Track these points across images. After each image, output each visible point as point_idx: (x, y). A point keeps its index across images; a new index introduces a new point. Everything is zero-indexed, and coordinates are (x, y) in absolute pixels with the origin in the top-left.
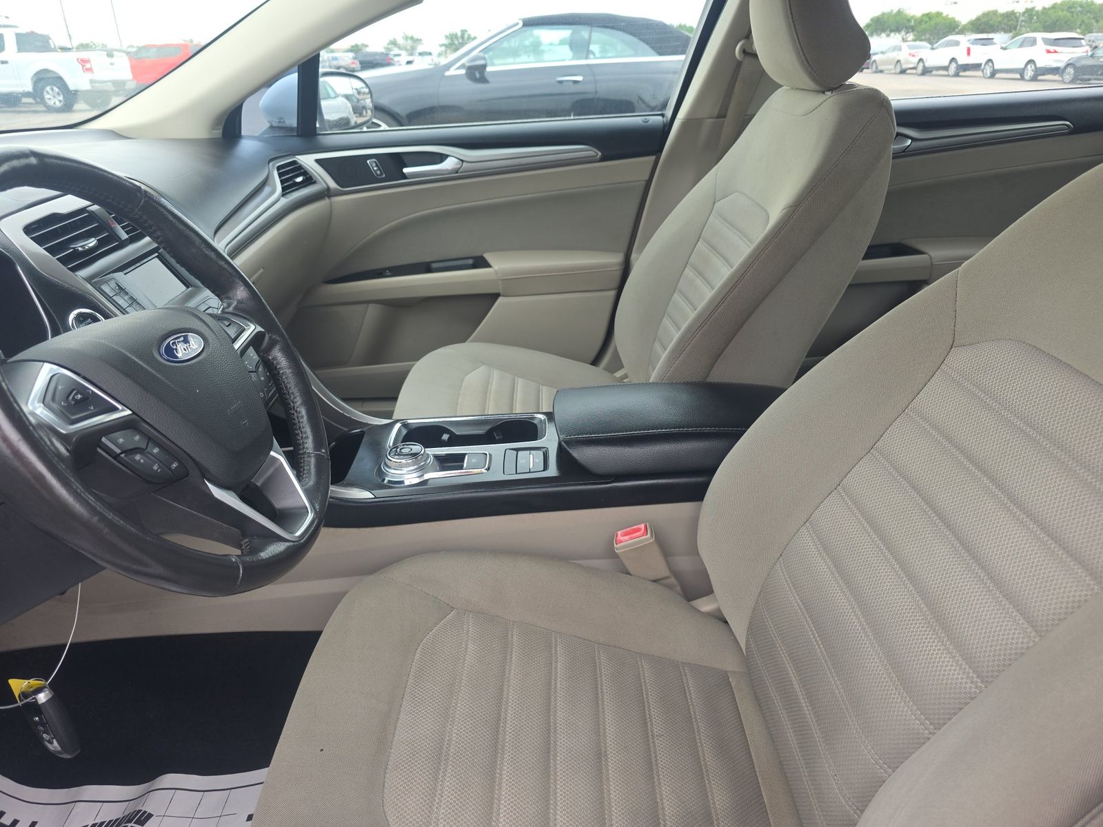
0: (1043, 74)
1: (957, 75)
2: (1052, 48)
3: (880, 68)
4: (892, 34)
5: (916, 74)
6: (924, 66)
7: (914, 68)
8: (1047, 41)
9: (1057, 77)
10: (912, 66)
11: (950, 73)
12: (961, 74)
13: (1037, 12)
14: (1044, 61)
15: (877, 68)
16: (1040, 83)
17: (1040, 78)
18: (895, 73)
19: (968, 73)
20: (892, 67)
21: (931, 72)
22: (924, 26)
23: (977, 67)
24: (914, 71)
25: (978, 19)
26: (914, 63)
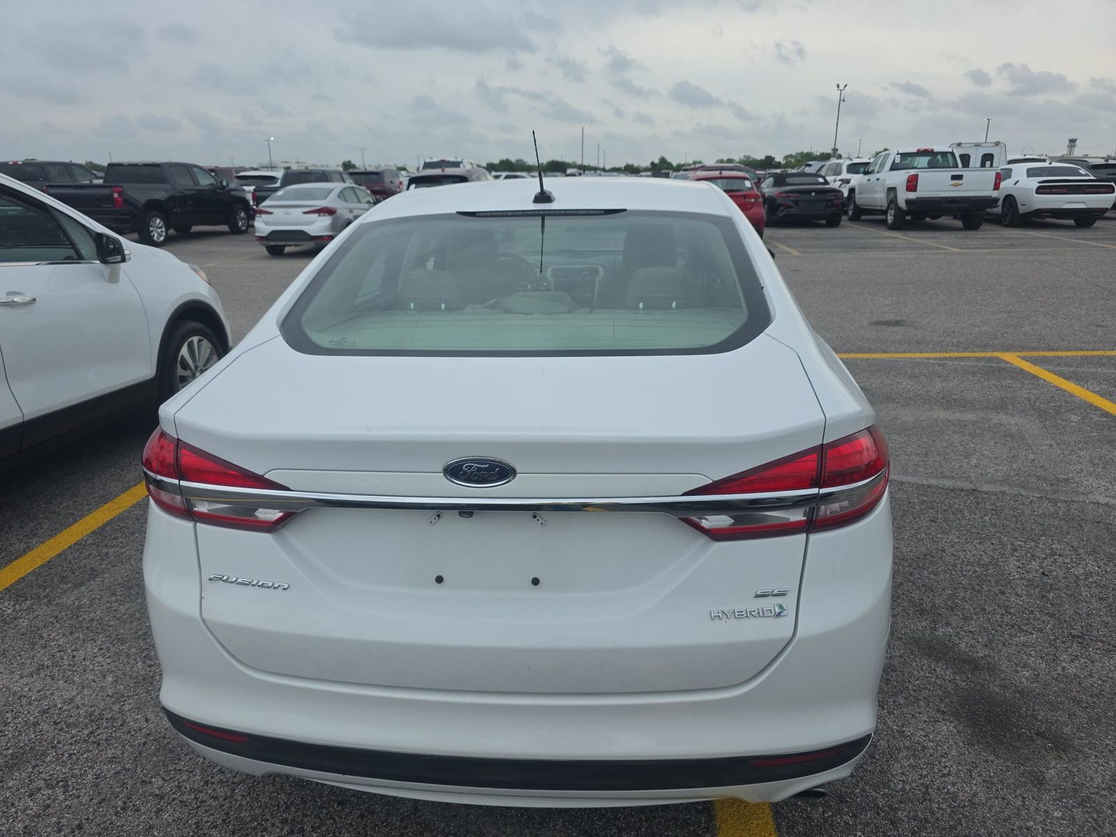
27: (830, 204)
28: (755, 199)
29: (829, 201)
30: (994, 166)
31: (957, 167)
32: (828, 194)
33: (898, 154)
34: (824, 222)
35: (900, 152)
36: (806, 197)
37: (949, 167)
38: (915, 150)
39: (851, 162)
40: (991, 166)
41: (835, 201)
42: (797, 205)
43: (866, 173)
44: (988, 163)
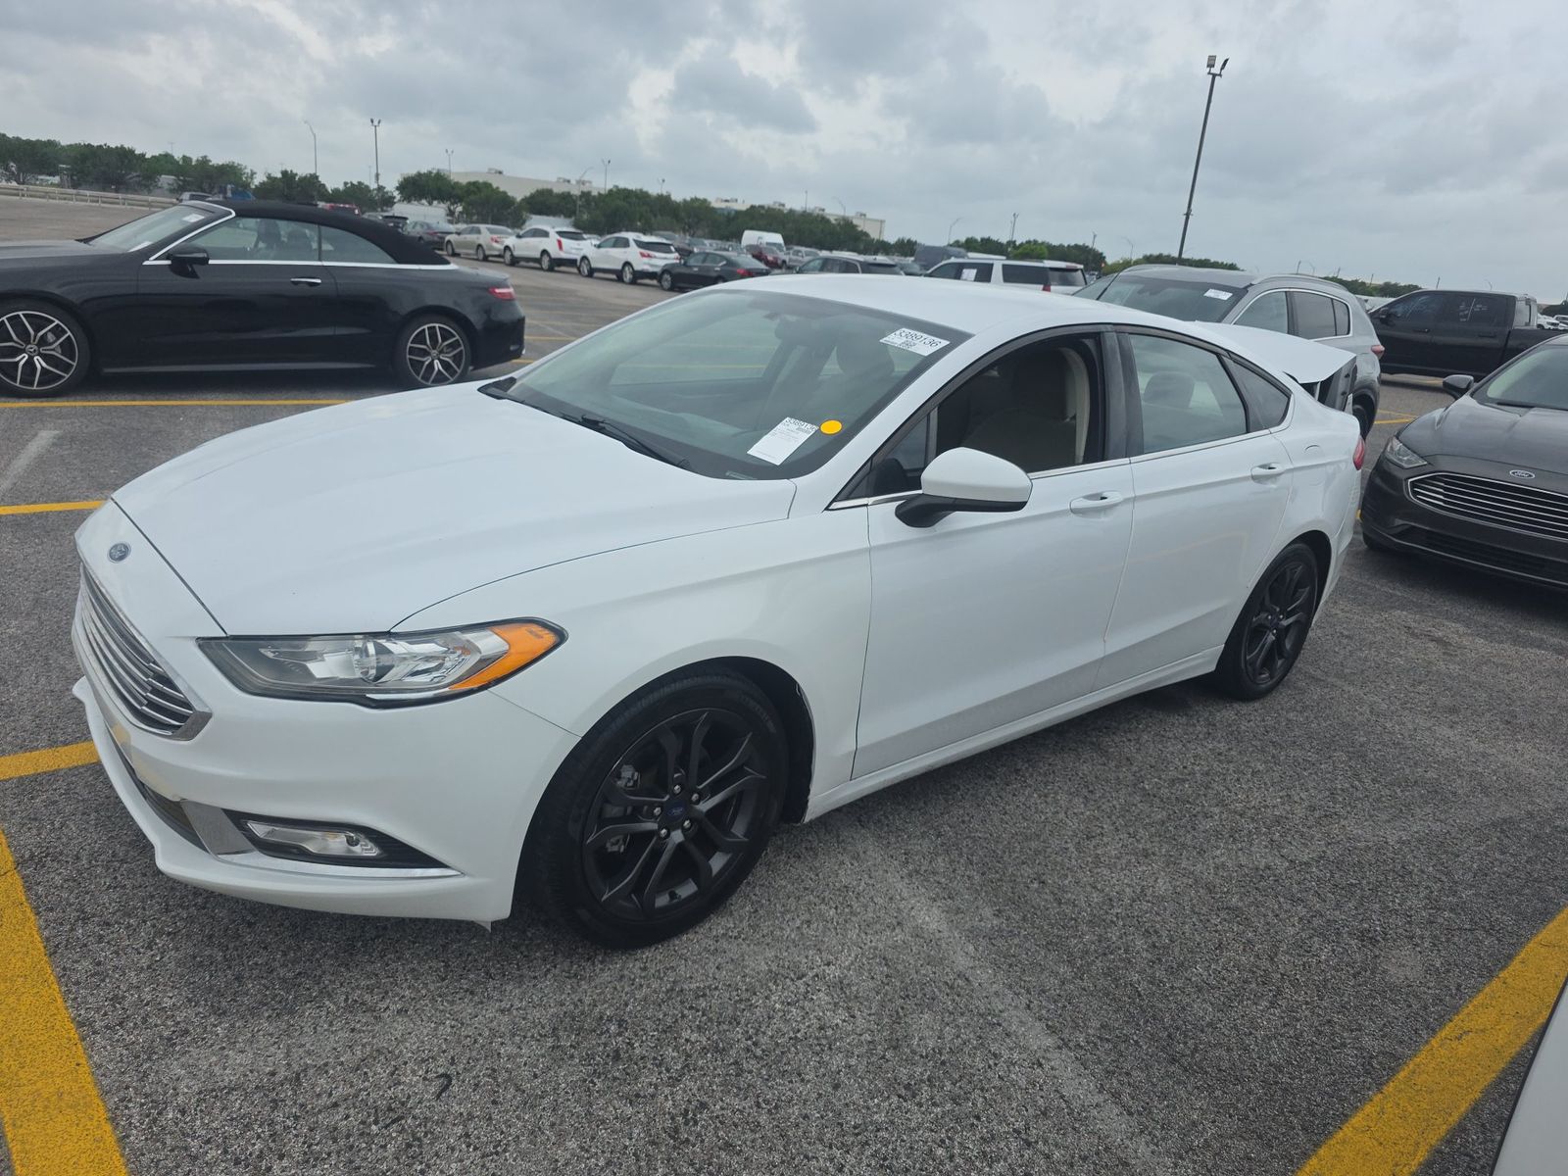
0: (642, 278)
1: (551, 269)
2: (646, 252)
3: (457, 251)
4: (435, 202)
5: (504, 263)
6: (512, 255)
7: (499, 256)
8: (640, 244)
9: (655, 282)
10: (497, 253)
11: (544, 267)
12: (556, 269)
13: (594, 197)
14: (641, 264)
15: (453, 250)
16: (638, 287)
17: (639, 281)
18: (477, 260)
19: (563, 268)
20: (472, 252)
21: (518, 262)
22: (472, 197)
23: (572, 262)
24: (501, 260)
25: (532, 196)
26: (499, 250)
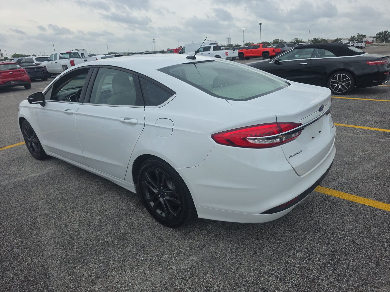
27: (43, 72)
28: (24, 72)
29: (42, 71)
30: (85, 57)
31: (80, 57)
32: (41, 69)
33: (60, 53)
34: (41, 79)
35: (61, 53)
36: (33, 70)
37: (78, 58)
38: (65, 52)
39: (36, 57)
40: (84, 57)
41: (44, 71)
42: (30, 73)
43: (49, 61)
44: (83, 56)
